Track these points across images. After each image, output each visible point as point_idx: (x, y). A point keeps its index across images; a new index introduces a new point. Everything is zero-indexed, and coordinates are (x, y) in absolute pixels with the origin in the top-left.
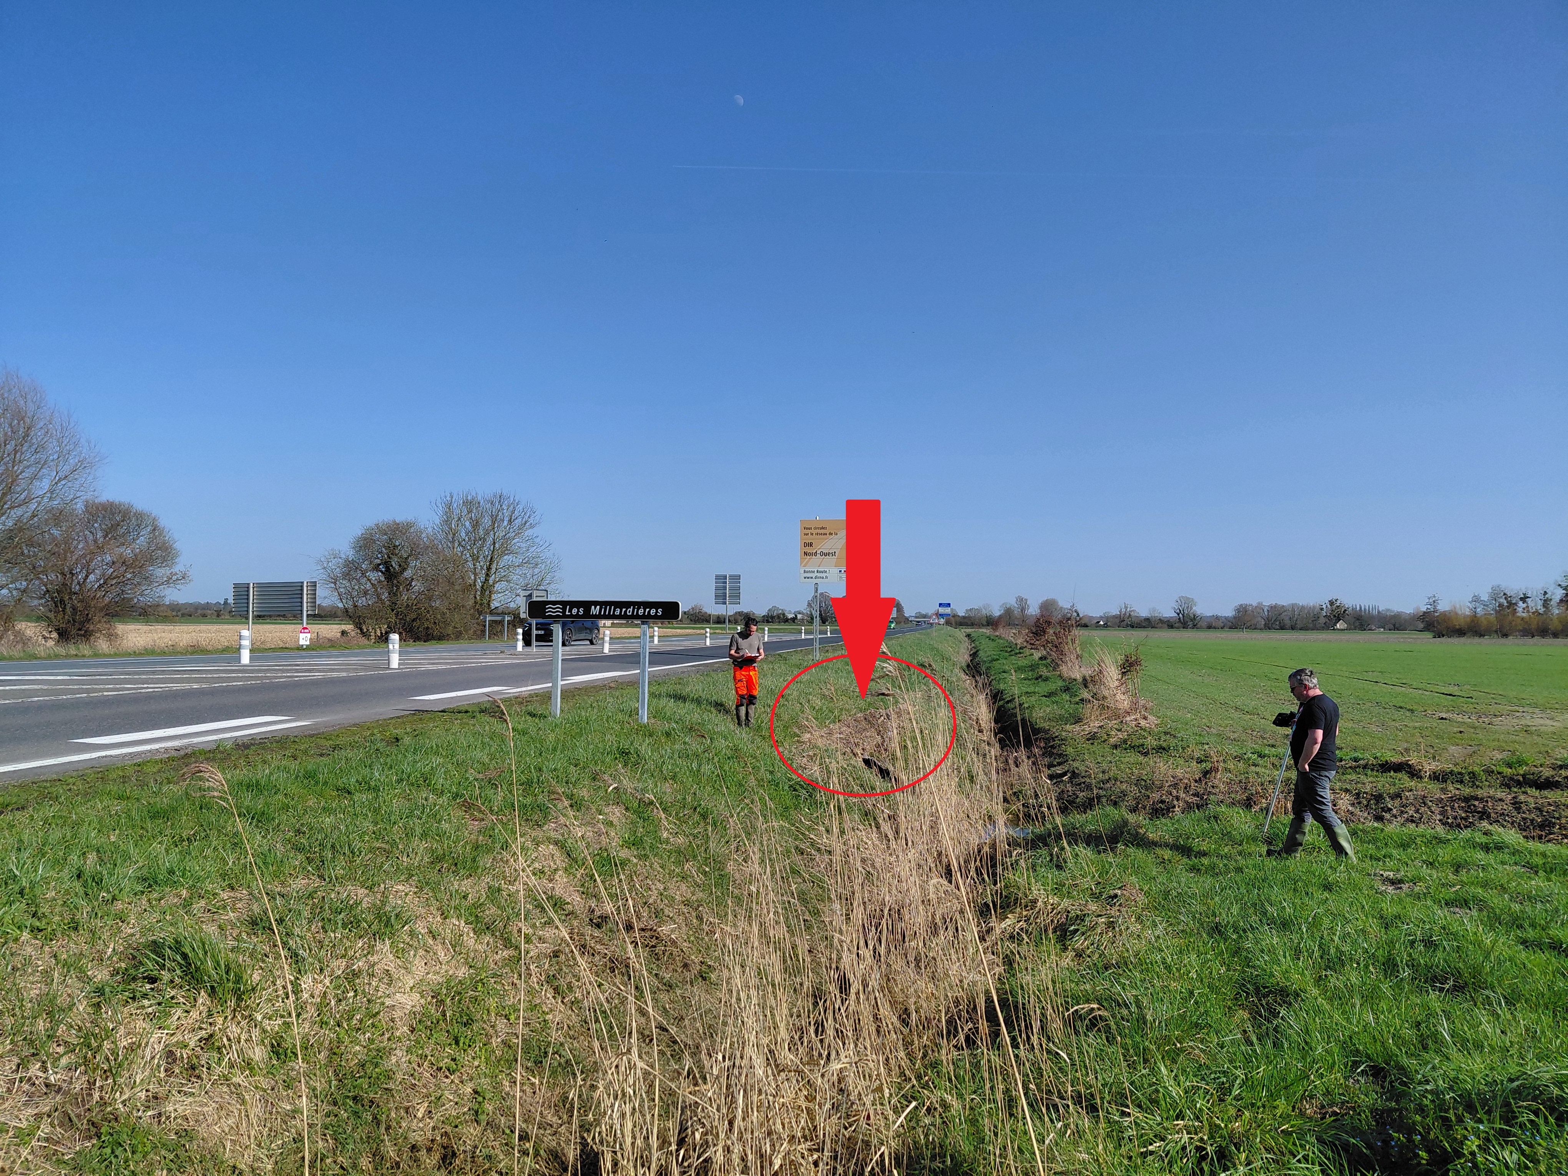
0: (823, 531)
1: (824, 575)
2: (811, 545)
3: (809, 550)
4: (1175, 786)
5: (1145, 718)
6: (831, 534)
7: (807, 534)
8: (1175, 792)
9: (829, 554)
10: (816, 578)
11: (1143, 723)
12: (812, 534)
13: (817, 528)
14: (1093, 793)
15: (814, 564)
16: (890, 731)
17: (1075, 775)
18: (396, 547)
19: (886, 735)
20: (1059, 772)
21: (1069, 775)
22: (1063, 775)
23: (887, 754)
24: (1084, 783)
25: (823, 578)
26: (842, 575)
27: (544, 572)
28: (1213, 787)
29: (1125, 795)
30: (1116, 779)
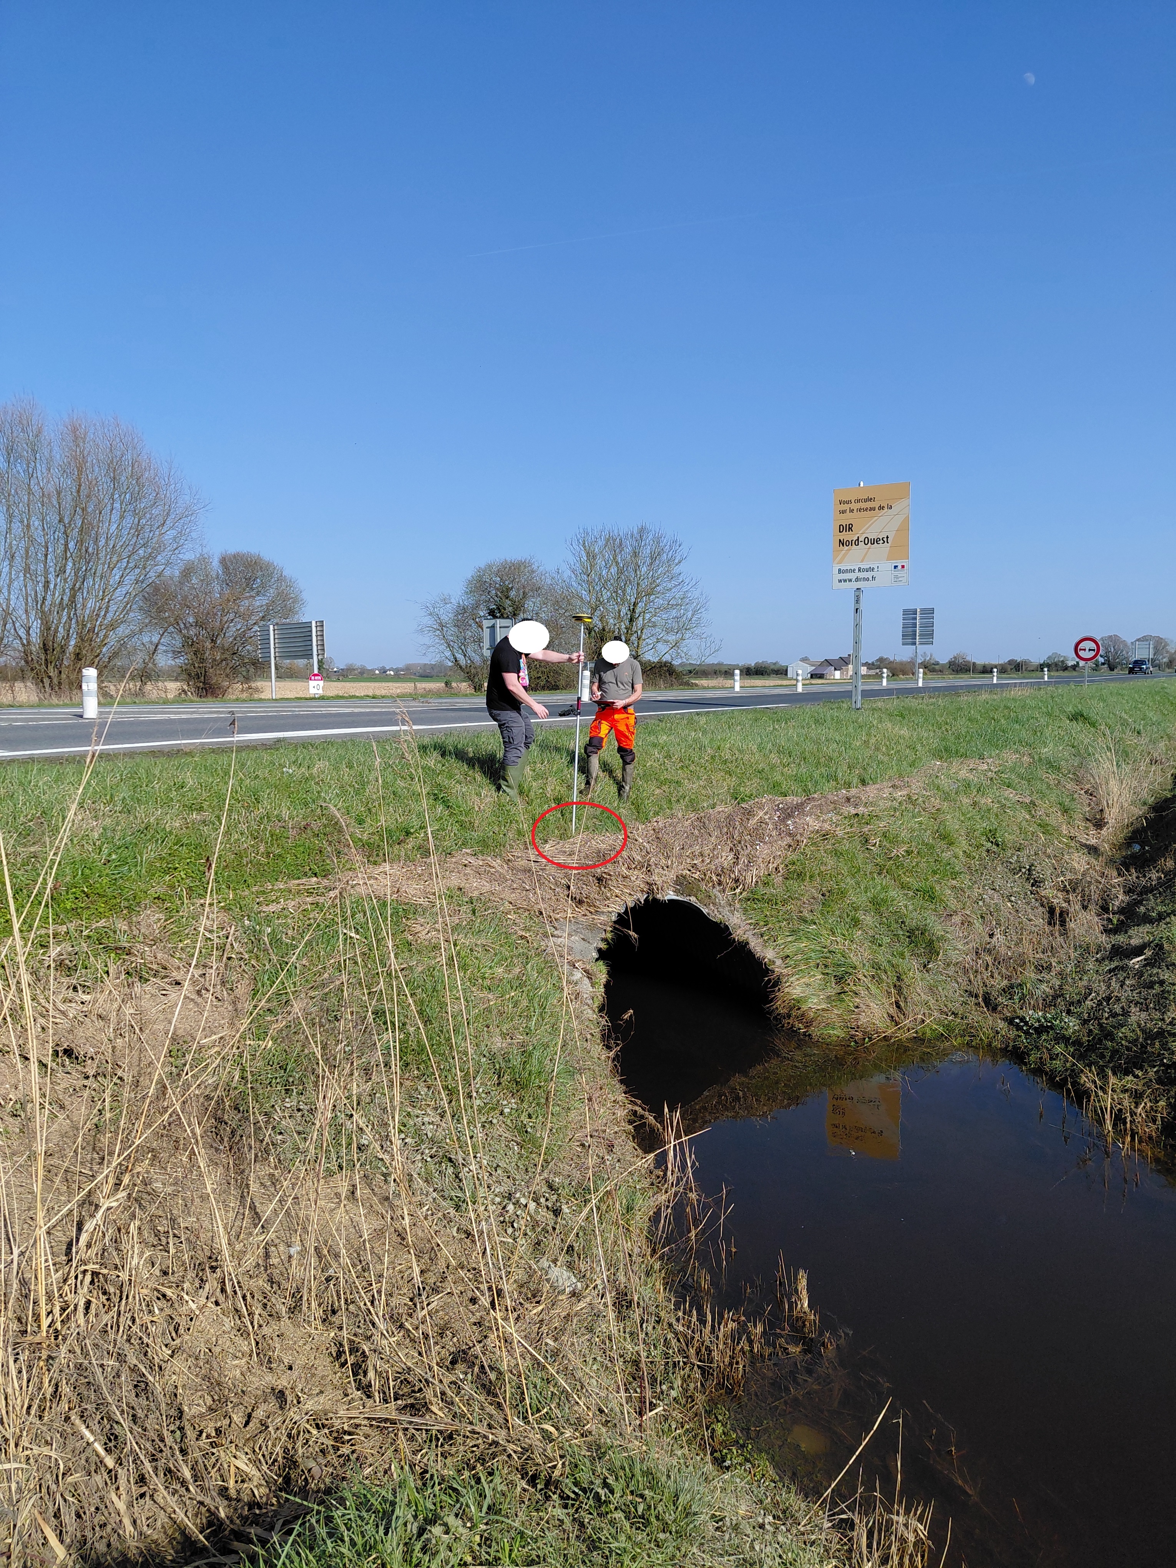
0: (869, 505)
1: (868, 575)
2: (850, 528)
3: (846, 536)
6: (881, 508)
7: (843, 512)
9: (877, 541)
10: (857, 580)
12: (852, 511)
13: (858, 501)
14: (1163, 1020)
15: (855, 557)
16: (765, 843)
17: (1159, 956)
18: (509, 589)
19: (747, 852)
20: (1135, 942)
21: (1148, 953)
22: (1138, 951)
23: (738, 891)
24: (1162, 983)
25: (868, 579)
26: (899, 573)
27: (690, 614)
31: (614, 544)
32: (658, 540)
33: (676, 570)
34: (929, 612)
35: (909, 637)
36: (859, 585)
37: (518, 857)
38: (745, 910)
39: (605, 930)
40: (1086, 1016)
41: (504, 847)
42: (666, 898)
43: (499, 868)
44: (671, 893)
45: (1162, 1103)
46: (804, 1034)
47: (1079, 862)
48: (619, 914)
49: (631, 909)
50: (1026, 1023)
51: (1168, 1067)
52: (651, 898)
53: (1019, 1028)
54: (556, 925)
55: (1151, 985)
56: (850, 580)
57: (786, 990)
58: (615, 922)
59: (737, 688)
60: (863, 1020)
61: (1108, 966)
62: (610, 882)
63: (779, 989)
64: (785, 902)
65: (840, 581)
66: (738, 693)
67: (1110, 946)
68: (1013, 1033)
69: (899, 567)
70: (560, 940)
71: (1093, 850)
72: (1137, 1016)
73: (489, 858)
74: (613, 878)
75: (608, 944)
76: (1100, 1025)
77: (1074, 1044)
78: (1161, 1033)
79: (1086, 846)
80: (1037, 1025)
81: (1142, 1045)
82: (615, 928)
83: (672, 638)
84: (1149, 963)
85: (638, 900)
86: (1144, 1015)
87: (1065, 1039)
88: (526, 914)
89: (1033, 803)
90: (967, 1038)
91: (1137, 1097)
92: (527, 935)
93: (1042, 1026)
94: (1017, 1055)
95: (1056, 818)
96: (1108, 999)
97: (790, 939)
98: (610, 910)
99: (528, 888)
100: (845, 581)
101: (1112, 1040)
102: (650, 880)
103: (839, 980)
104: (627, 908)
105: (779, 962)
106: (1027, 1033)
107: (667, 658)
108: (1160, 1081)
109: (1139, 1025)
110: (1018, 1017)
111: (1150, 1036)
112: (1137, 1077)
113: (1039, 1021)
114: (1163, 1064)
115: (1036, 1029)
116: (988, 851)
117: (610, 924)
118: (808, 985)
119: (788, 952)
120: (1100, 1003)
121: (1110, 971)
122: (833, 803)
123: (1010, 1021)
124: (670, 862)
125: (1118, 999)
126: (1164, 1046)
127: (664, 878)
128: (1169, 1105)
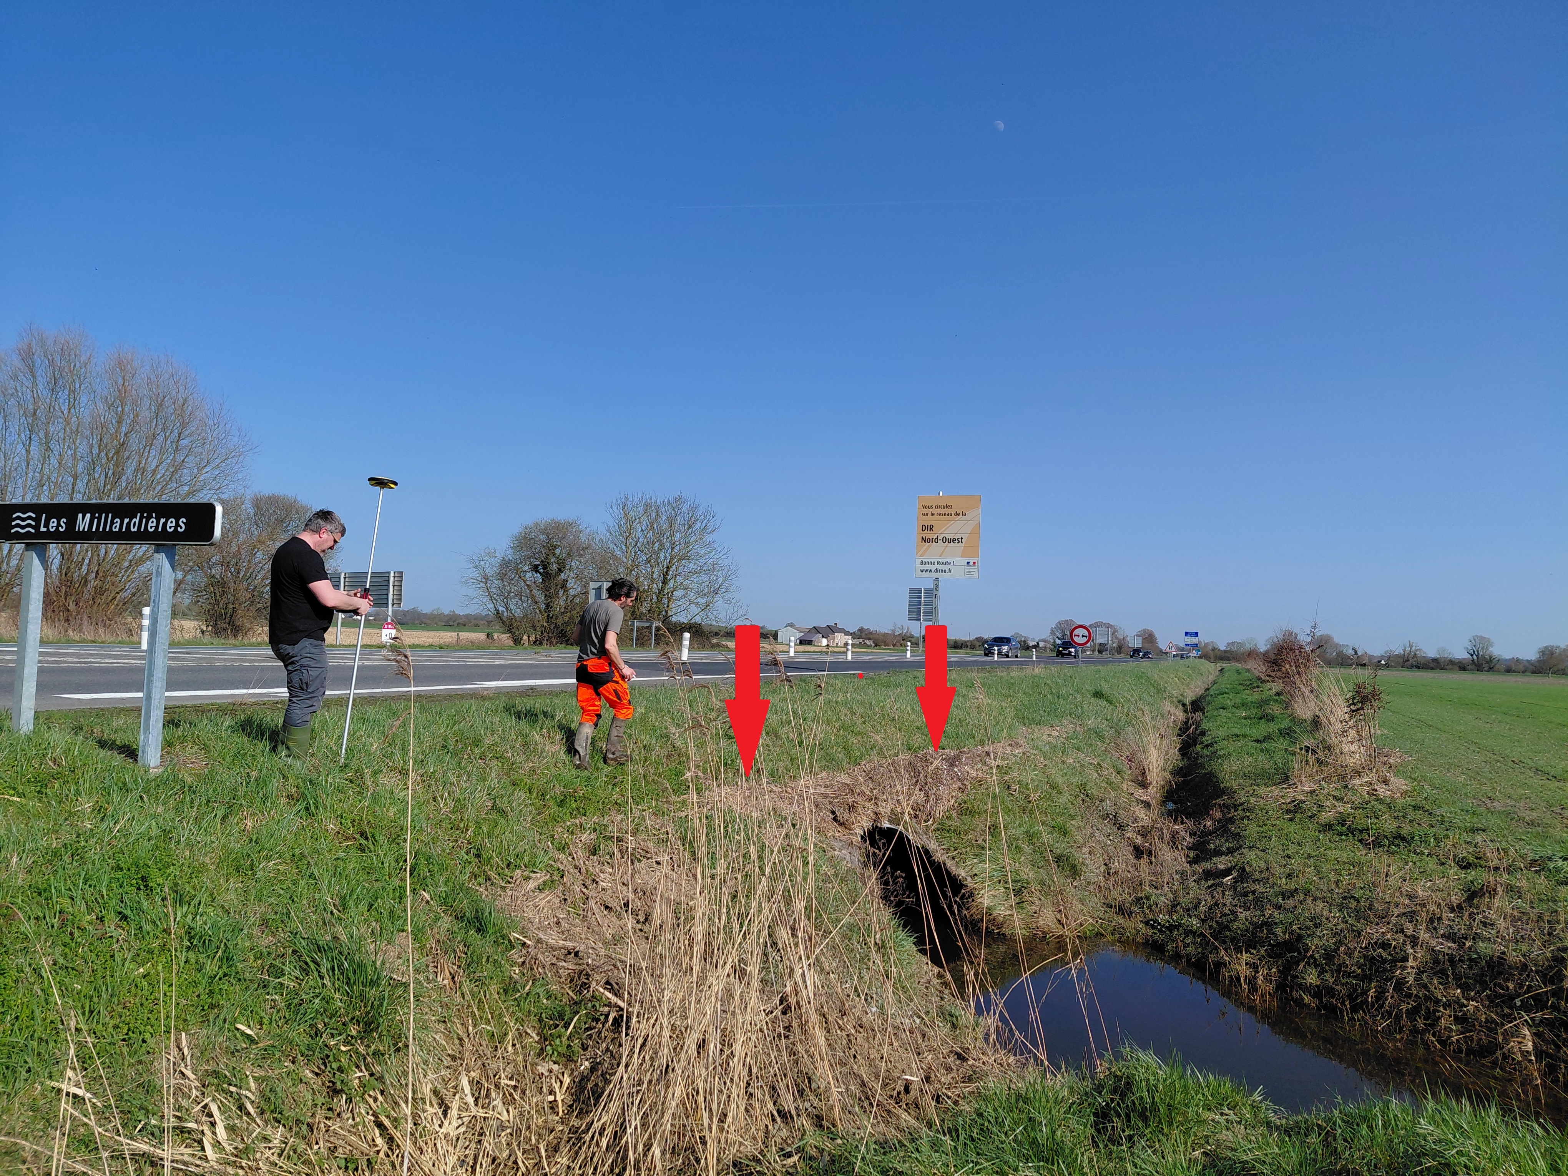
0: (947, 511)
1: (946, 568)
2: (931, 528)
3: (928, 534)
5: (1385, 782)
6: (957, 514)
7: (926, 515)
9: (954, 540)
10: (936, 571)
12: (933, 514)
13: (939, 507)
14: (1264, 915)
15: (934, 553)
16: (944, 785)
17: (1243, 875)
18: (555, 547)
19: (933, 792)
20: (1221, 867)
21: (1235, 874)
22: (1227, 872)
23: (930, 822)
24: (1254, 892)
25: (945, 571)
26: (972, 568)
27: (720, 580)
28: (1485, 924)
29: (1317, 926)
30: (1307, 892)
31: (651, 510)
32: (692, 510)
33: (709, 538)
35: (915, 613)
36: (938, 575)
38: (937, 838)
39: (860, 847)
40: (1203, 917)
44: (887, 822)
45: (1274, 970)
46: (998, 933)
47: (1140, 813)
50: (1159, 924)
51: (1273, 946)
52: (876, 825)
53: (1153, 927)
55: (1246, 895)
56: (930, 571)
57: (979, 900)
60: (1041, 923)
61: (1205, 884)
62: (857, 811)
63: (973, 900)
64: (966, 833)
65: (922, 571)
67: (1201, 871)
68: (1150, 932)
69: (971, 564)
72: (1243, 915)
75: (863, 857)
76: (1217, 922)
77: (1199, 936)
78: (1266, 924)
79: (1142, 802)
80: (1167, 924)
81: (1253, 933)
82: (864, 846)
83: (702, 601)
84: (1236, 880)
85: (871, 825)
86: (1248, 913)
87: (1194, 933)
90: (1117, 936)
91: (1255, 967)
93: (1171, 925)
94: (1155, 948)
95: (1115, 779)
96: (1217, 904)
97: (975, 861)
98: (859, 832)
100: (926, 571)
101: (1230, 930)
102: (877, 810)
103: (1018, 893)
104: (864, 832)
105: (969, 879)
106: (1160, 931)
107: (698, 619)
108: (1270, 956)
109: (1247, 920)
110: (1151, 920)
111: (1258, 927)
112: (1253, 954)
113: (1168, 921)
114: (1270, 945)
115: (1166, 928)
116: (1083, 800)
117: (860, 843)
118: (995, 896)
119: (975, 871)
120: (1210, 908)
121: (1209, 887)
122: (979, 756)
123: (1147, 923)
124: (886, 798)
125: (1224, 905)
126: (1270, 932)
127: (883, 810)
128: (1279, 971)
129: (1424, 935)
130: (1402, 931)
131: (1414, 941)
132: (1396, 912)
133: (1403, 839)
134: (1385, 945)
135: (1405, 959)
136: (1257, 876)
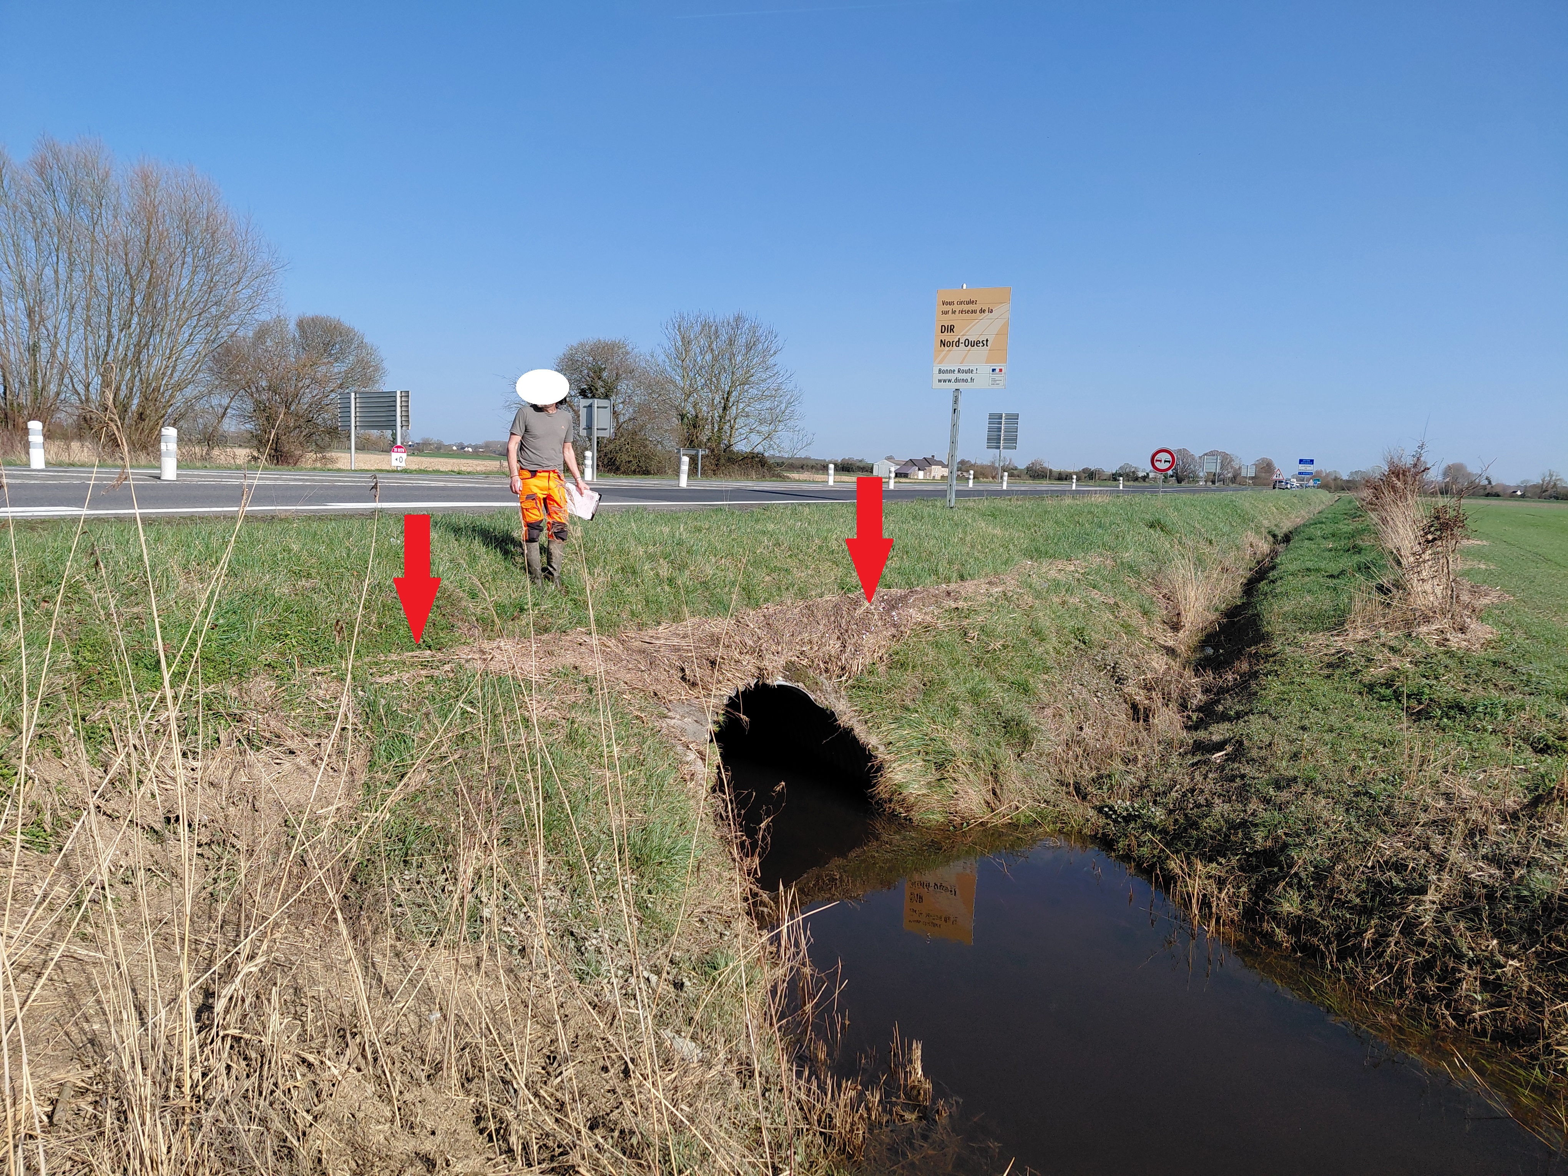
0: (971, 307)
1: (967, 376)
2: (951, 329)
3: (948, 337)
4: (1443, 825)
5: (1463, 630)
6: (982, 311)
7: (946, 313)
8: (1437, 843)
9: (977, 343)
10: (957, 380)
11: (1455, 641)
12: (954, 312)
13: (961, 303)
14: (1245, 811)
15: (955, 358)
16: (871, 633)
17: (1239, 752)
18: (601, 370)
19: (853, 641)
20: (1216, 738)
21: (1229, 749)
22: (1219, 746)
23: (844, 678)
24: (1243, 777)
25: (966, 381)
26: (996, 376)
27: (783, 406)
28: (1548, 844)
29: (1310, 832)
30: (1309, 782)
31: (710, 331)
32: (753, 330)
33: (771, 361)
34: (1013, 418)
35: (994, 441)
36: (958, 385)
37: (632, 638)
38: (850, 697)
39: (717, 713)
40: (1171, 806)
41: (618, 627)
42: (776, 683)
43: (614, 648)
44: (780, 678)
45: (1244, 889)
46: (905, 818)
47: (1158, 663)
48: (730, 698)
49: (742, 692)
50: (1115, 812)
51: (1249, 855)
52: (760, 683)
53: (1108, 816)
54: (670, 706)
55: (1232, 779)
56: (950, 381)
57: (889, 776)
58: (727, 705)
59: (831, 483)
60: (962, 805)
61: (1190, 760)
62: (723, 666)
63: (882, 775)
64: (888, 691)
65: (940, 381)
66: (832, 487)
67: (1191, 741)
68: (1102, 821)
69: (997, 371)
70: (673, 721)
71: (1171, 652)
72: (1220, 807)
73: (604, 638)
74: (726, 662)
75: (720, 726)
76: (1186, 815)
77: (1160, 832)
78: (1244, 824)
79: (1165, 647)
80: (1125, 814)
81: (1225, 835)
82: (727, 712)
83: (765, 429)
84: (1229, 758)
85: (749, 684)
86: (1227, 806)
87: (1153, 828)
88: (641, 694)
89: (1116, 604)
90: (1059, 825)
91: (1221, 883)
92: (643, 715)
93: (1130, 815)
94: (1106, 843)
95: (1137, 620)
96: (1192, 791)
97: (893, 726)
98: (722, 693)
99: (643, 668)
100: (945, 381)
101: (1197, 829)
102: (762, 665)
103: (940, 766)
104: (738, 692)
105: (882, 748)
106: (1115, 821)
107: (759, 449)
108: (1242, 869)
109: (1223, 816)
110: (1107, 806)
111: (1233, 826)
112: (1220, 864)
113: (1127, 810)
114: (1245, 853)
115: (1124, 817)
116: (1076, 648)
117: (722, 707)
118: (909, 771)
119: (890, 738)
120: (1184, 795)
121: (1193, 765)
122: (935, 596)
123: (1100, 810)
124: (780, 648)
125: (1202, 791)
126: (1247, 836)
127: (774, 664)
128: (1250, 891)
129: (1456, 855)
130: (1427, 848)
131: (1441, 862)
132: (1423, 818)
133: (1461, 709)
134: (1399, 867)
135: (1423, 891)
136: (1254, 753)
